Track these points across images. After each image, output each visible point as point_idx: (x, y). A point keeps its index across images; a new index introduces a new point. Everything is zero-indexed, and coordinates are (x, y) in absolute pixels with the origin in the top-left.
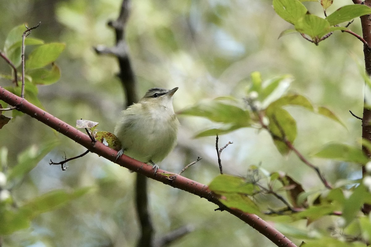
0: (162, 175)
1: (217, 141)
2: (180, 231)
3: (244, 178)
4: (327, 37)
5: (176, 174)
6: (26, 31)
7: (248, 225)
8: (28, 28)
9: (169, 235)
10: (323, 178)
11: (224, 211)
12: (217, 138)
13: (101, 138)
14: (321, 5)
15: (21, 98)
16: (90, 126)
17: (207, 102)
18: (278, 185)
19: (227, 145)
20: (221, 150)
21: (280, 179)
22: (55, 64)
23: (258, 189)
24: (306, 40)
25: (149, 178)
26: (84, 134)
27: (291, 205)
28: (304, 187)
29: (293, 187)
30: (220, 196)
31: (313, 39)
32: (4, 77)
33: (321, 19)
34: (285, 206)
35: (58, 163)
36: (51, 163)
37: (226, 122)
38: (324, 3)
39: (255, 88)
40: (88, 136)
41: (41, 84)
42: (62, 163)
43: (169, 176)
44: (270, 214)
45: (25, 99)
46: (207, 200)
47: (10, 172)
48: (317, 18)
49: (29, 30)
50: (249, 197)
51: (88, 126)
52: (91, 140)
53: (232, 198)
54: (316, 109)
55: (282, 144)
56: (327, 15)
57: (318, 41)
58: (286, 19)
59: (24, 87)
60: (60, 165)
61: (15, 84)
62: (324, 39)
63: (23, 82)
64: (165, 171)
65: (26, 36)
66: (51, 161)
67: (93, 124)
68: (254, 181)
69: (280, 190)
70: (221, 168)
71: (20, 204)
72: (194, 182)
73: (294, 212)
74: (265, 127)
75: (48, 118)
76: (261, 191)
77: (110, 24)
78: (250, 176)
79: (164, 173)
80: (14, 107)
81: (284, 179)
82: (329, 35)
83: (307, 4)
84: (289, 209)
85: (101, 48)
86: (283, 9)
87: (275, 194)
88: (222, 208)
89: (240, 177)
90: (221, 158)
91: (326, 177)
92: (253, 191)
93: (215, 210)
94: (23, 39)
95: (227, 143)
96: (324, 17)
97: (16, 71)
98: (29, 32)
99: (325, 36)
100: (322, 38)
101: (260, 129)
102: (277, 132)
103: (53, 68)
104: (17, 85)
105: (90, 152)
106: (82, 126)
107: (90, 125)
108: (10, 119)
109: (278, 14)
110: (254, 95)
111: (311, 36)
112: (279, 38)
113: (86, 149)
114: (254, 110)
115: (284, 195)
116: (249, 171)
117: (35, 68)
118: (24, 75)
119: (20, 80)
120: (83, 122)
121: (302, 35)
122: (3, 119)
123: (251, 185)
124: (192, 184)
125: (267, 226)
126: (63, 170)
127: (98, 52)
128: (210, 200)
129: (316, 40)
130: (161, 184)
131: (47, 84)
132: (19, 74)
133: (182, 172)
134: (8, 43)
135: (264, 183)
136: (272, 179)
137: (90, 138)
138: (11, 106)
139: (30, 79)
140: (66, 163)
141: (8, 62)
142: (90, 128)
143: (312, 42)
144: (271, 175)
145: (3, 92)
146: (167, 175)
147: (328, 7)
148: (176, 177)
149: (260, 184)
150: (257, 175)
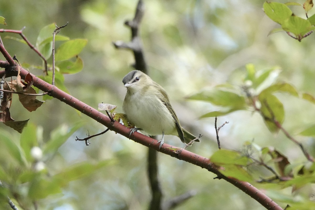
0: (170, 149)
1: (216, 121)
2: (185, 196)
3: (239, 152)
4: (309, 35)
5: (182, 149)
6: (56, 30)
7: (241, 191)
8: (57, 27)
9: (175, 199)
10: (305, 153)
11: (222, 179)
12: (216, 119)
13: (118, 119)
14: (303, 8)
15: (52, 85)
16: (110, 109)
17: (209, 89)
18: (269, 158)
19: (224, 124)
20: (219, 128)
21: (269, 153)
22: (79, 57)
23: (251, 161)
24: (291, 37)
25: (159, 152)
26: (105, 116)
27: (279, 174)
28: (290, 160)
29: (280, 159)
30: (219, 167)
31: (296, 36)
32: (36, 67)
33: (304, 20)
34: (274, 175)
35: (83, 139)
36: (77, 139)
37: (225, 106)
38: (305, 6)
39: (250, 77)
40: (108, 117)
41: (67, 73)
42: (86, 139)
43: (176, 150)
44: (261, 182)
45: (55, 86)
46: (207, 170)
47: (45, 147)
48: (300, 19)
49: (59, 29)
50: (244, 168)
51: (108, 108)
52: (110, 120)
53: (230, 169)
54: (300, 95)
55: (272, 124)
56: (309, 17)
57: (301, 38)
58: (274, 20)
59: (54, 76)
60: (85, 141)
61: (45, 73)
62: (306, 36)
63: (53, 72)
64: (172, 146)
65: (56, 34)
66: (77, 138)
67: (112, 107)
68: (248, 154)
69: (270, 162)
70: (219, 143)
71: (52, 174)
72: (197, 155)
73: (281, 180)
74: (257, 110)
75: (74, 101)
76: (254, 163)
77: (127, 23)
78: (244, 150)
79: (171, 147)
80: (47, 93)
81: (273, 153)
82: (310, 33)
83: (291, 7)
84: (277, 178)
85: (119, 43)
86: (272, 11)
87: (266, 166)
88: (220, 176)
89: (236, 151)
90: (219, 135)
91: (308, 151)
92: (247, 163)
93: (214, 178)
94: (53, 36)
95: (224, 122)
96: (306, 18)
97: (46, 63)
98: (58, 30)
99: (306, 34)
100: (304, 36)
101: (253, 112)
102: (268, 114)
103: (77, 60)
104: (47, 74)
105: (109, 130)
106: (103, 109)
107: (109, 107)
108: (42, 103)
109: (268, 15)
110: (249, 83)
111: (295, 34)
112: (268, 36)
113: (106, 128)
114: (249, 96)
115: (273, 166)
116: (244, 146)
117: (62, 60)
118: (54, 66)
119: (49, 70)
120: (104, 106)
121: (288, 33)
122: (37, 103)
123: (245, 158)
124: (194, 157)
125: (257, 192)
126: (87, 145)
127: (116, 47)
128: (209, 170)
129: (299, 37)
130: (169, 157)
131: (72, 73)
132: (48, 65)
133: (186, 147)
134: (40, 39)
135: (256, 156)
136: (263, 153)
137: (109, 119)
138: (43, 92)
139: (58, 69)
140: (90, 139)
141: (40, 55)
142: (109, 110)
143: (296, 39)
144: (263, 149)
145: (37, 80)
146: (174, 150)
147: (309, 10)
148: (181, 151)
149: (252, 157)
150: (251, 150)
